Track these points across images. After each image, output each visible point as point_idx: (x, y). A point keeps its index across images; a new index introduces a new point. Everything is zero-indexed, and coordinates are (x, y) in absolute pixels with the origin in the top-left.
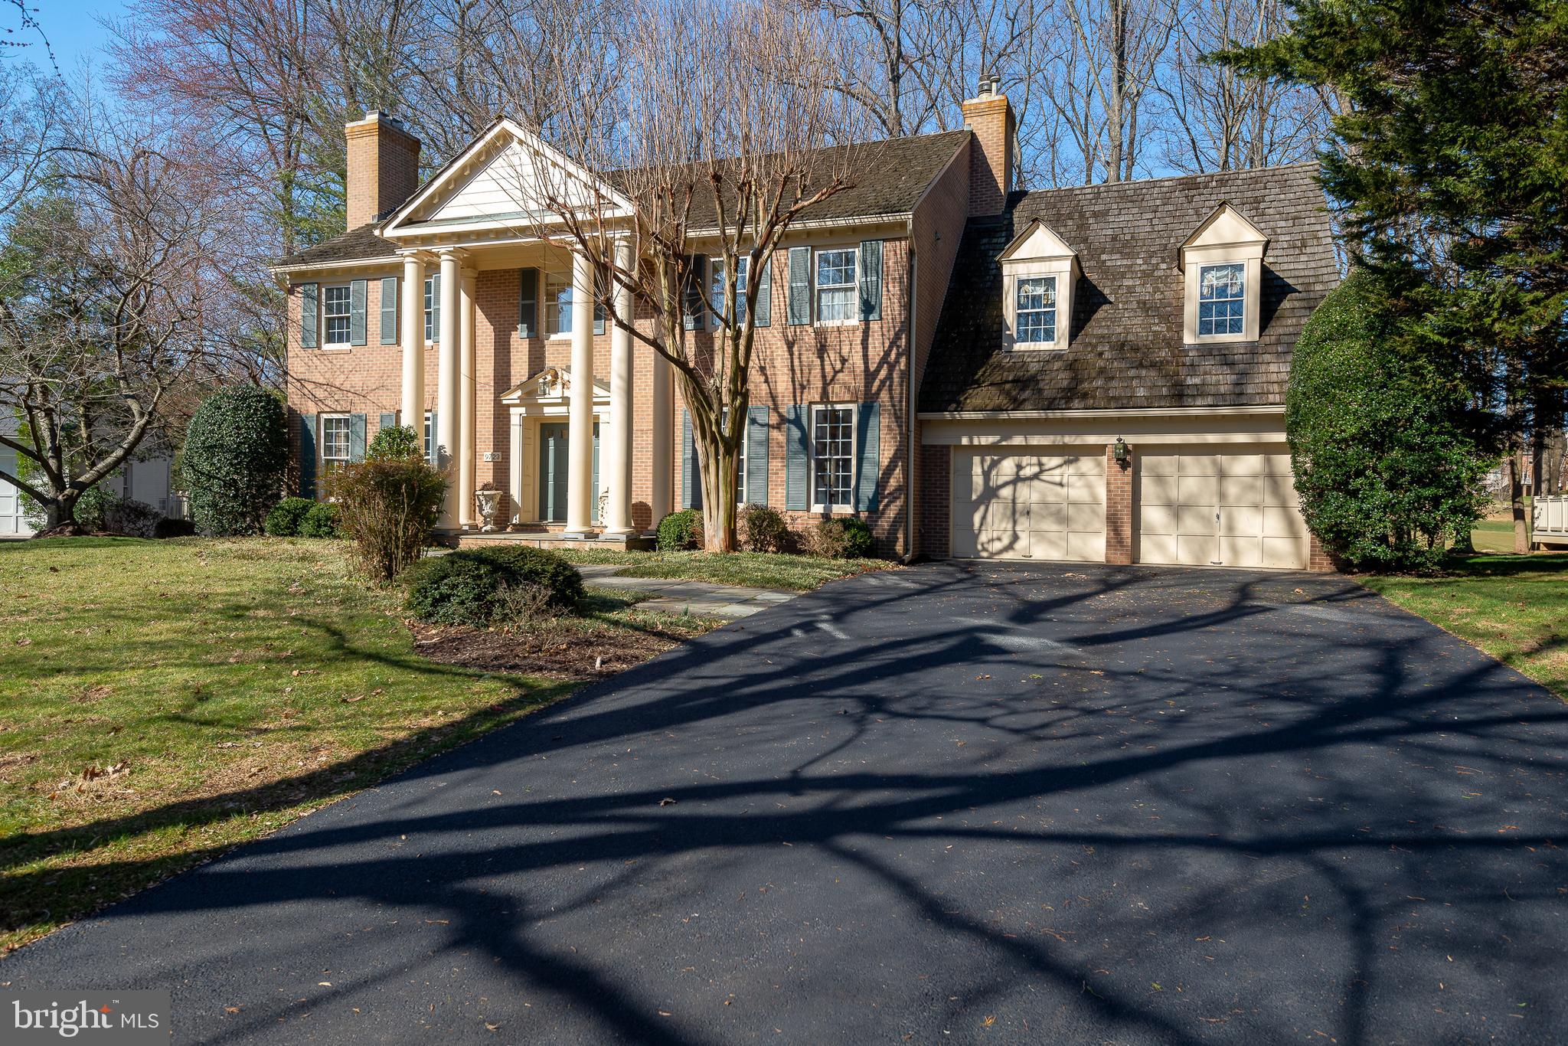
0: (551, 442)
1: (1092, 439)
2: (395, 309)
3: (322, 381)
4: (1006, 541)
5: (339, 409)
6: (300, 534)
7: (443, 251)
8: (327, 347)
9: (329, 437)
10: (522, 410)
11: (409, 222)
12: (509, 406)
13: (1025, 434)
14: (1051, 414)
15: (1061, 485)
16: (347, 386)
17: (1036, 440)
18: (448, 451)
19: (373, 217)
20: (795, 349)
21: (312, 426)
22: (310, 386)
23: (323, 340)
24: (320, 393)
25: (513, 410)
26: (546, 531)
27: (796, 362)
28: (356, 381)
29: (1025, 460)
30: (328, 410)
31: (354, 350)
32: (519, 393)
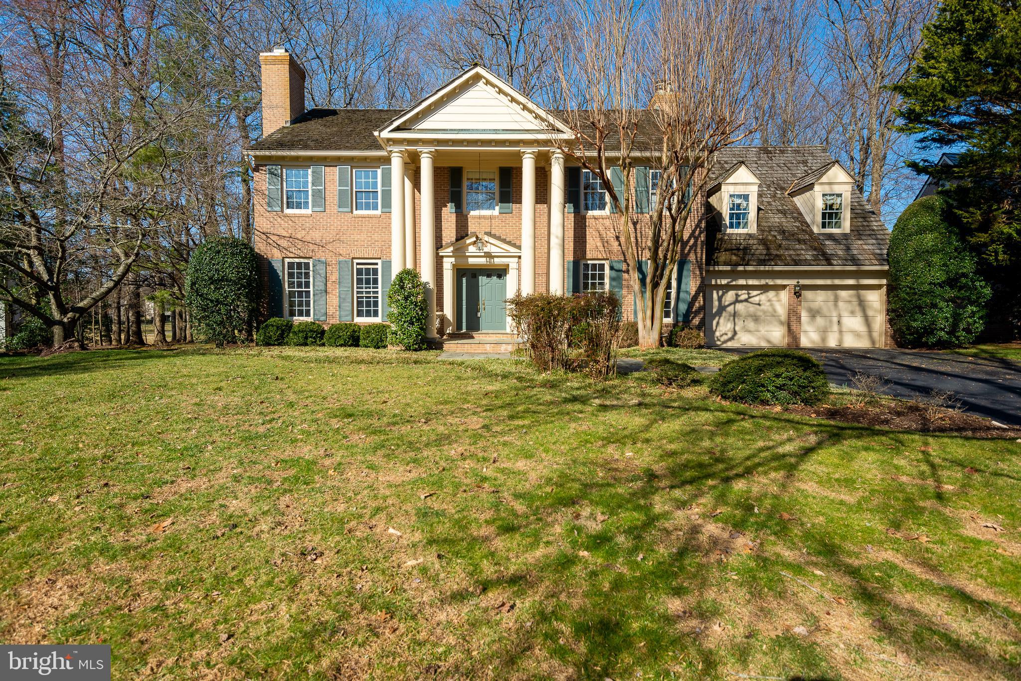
0: (464, 280)
1: (779, 282)
2: (349, 188)
3: (285, 234)
4: (730, 335)
5: (301, 254)
6: (287, 344)
7: (426, 151)
8: (288, 211)
9: (291, 275)
10: (453, 260)
11: (398, 129)
12: (442, 257)
13: (746, 278)
14: (762, 268)
15: (759, 304)
16: (308, 239)
17: (751, 282)
18: (432, 285)
19: (286, 122)
20: (638, 227)
21: (277, 266)
22: (275, 238)
23: (285, 206)
24: (284, 243)
25: (445, 260)
26: (472, 337)
27: (639, 235)
28: (316, 235)
29: (740, 292)
30: (292, 255)
31: (314, 215)
32: (451, 249)
